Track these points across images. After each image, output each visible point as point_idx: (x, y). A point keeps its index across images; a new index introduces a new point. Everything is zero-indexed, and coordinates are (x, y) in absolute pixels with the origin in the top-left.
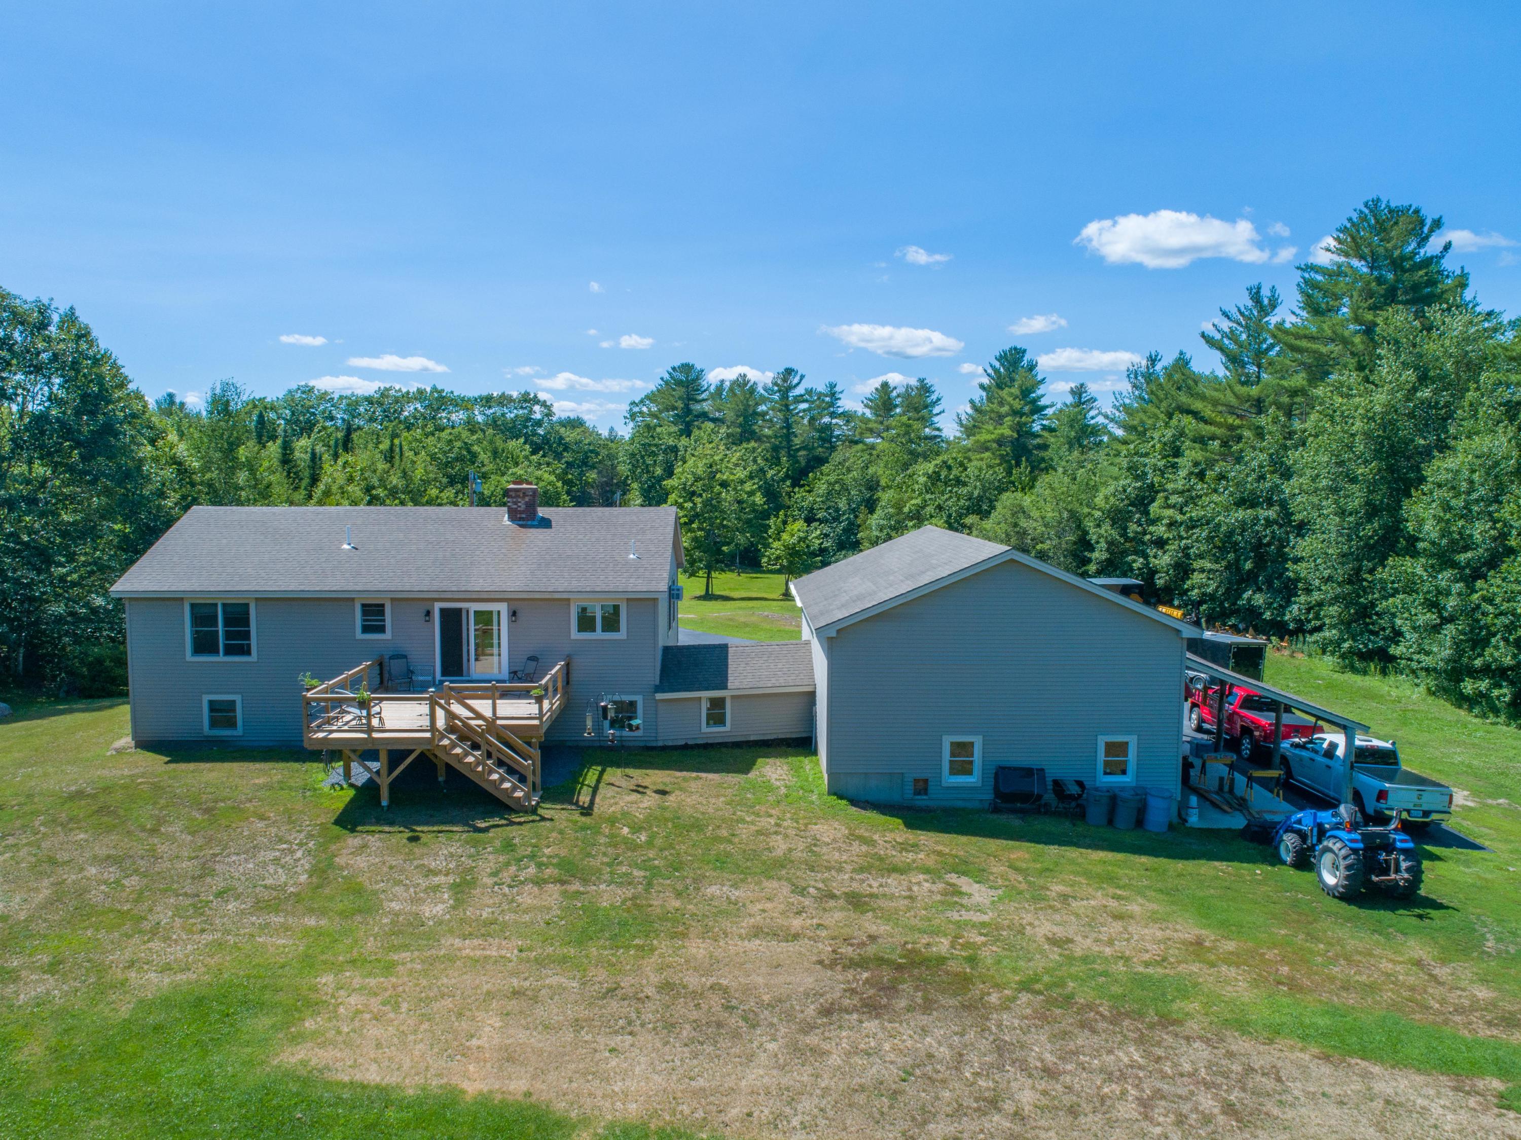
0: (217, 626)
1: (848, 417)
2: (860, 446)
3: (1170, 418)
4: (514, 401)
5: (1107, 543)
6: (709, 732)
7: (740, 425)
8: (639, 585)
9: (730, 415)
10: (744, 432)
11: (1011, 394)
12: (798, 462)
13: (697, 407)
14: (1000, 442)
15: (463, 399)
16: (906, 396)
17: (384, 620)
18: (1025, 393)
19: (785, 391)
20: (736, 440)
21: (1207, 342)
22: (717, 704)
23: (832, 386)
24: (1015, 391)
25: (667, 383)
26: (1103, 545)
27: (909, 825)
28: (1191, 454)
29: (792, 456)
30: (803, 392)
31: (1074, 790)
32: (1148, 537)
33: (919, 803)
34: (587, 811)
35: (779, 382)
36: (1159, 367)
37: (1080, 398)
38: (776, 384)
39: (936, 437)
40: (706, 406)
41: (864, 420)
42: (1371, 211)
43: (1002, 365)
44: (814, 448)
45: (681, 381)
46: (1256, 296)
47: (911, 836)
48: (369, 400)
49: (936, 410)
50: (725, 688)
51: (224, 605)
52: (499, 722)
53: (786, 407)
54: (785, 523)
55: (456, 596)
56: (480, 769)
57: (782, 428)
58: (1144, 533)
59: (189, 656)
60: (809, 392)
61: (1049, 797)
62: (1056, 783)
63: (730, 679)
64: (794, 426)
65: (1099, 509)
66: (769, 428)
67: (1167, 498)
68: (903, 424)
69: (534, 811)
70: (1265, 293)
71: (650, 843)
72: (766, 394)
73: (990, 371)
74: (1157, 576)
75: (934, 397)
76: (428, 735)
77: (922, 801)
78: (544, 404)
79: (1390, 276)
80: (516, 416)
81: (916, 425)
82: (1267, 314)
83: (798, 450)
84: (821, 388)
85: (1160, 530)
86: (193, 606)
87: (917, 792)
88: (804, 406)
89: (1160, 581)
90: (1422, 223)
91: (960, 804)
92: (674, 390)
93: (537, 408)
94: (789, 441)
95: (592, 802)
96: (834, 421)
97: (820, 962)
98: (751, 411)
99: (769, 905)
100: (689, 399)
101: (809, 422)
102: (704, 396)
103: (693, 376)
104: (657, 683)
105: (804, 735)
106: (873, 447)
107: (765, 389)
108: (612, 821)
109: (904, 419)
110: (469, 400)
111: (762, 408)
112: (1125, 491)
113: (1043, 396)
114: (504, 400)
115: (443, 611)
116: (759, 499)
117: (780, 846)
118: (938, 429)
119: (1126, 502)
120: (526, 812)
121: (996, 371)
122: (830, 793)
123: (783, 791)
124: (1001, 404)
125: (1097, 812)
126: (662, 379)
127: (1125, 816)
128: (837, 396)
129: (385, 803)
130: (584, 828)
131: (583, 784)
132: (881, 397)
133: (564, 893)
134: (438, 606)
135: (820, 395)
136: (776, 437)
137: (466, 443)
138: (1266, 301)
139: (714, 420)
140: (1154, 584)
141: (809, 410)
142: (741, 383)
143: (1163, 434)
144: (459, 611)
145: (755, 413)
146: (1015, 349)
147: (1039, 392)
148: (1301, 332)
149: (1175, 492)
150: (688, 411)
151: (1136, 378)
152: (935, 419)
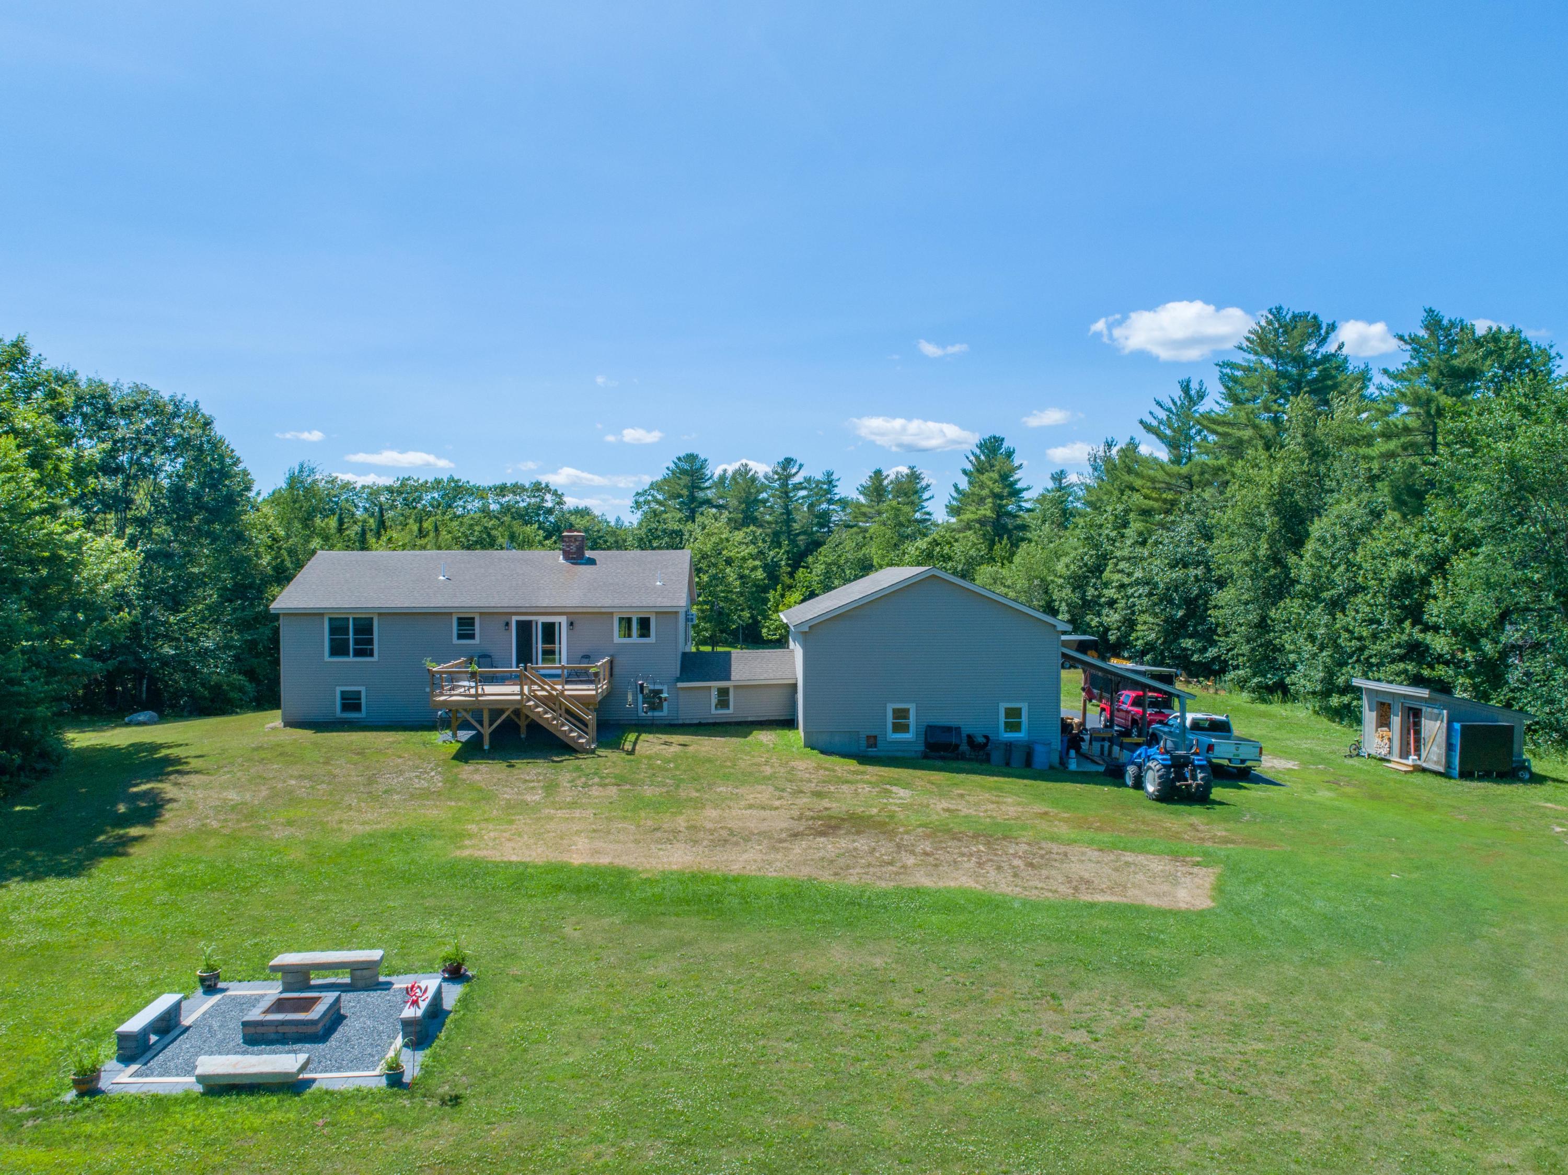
0: (348, 634)
1: (844, 503)
2: (855, 529)
3: (1122, 494)
4: (526, 490)
5: (1068, 605)
6: (716, 713)
7: (743, 511)
8: (664, 602)
9: (734, 503)
10: (746, 518)
11: (991, 479)
12: (797, 546)
13: (700, 495)
14: (982, 522)
15: (478, 489)
16: (897, 482)
17: (474, 630)
18: (1004, 477)
19: (785, 479)
20: (736, 525)
21: (1145, 428)
22: (723, 692)
23: (829, 474)
24: (995, 476)
25: (673, 473)
26: (1064, 607)
27: (861, 763)
28: (1136, 525)
29: (793, 542)
30: (802, 480)
31: (981, 740)
32: (1103, 600)
33: (870, 754)
34: (632, 752)
35: (779, 470)
36: (1114, 451)
37: (1060, 483)
38: (776, 473)
39: (925, 520)
40: (710, 494)
41: (859, 505)
42: (1275, 316)
43: (983, 452)
44: (813, 533)
45: (686, 470)
46: (1186, 388)
47: (862, 768)
48: (390, 490)
49: (926, 495)
50: (729, 679)
51: (354, 619)
52: (566, 693)
53: (785, 494)
54: (783, 596)
55: (529, 610)
56: (555, 722)
57: (782, 514)
58: (1100, 596)
59: (327, 658)
60: (808, 480)
61: (964, 747)
62: (969, 736)
63: (733, 674)
64: (794, 513)
65: (1060, 577)
66: (770, 514)
67: (1116, 565)
68: (893, 508)
69: (593, 752)
70: (1194, 386)
71: (676, 768)
72: (767, 482)
73: (972, 458)
74: (1110, 633)
75: (924, 483)
76: (519, 697)
77: (872, 751)
78: (555, 493)
79: (1294, 371)
80: (529, 504)
81: (906, 509)
82: (1195, 404)
83: (798, 534)
84: (819, 476)
85: (1111, 593)
86: (330, 619)
87: (869, 746)
88: (803, 493)
89: (1112, 637)
90: (1319, 327)
91: (899, 754)
92: (680, 479)
93: (548, 497)
94: (789, 526)
95: (634, 749)
96: (831, 507)
97: (793, 818)
98: (752, 498)
99: (759, 796)
100: (694, 487)
101: (808, 508)
102: (707, 484)
103: (698, 465)
104: (678, 675)
105: (789, 718)
106: (865, 530)
107: (766, 477)
108: (649, 758)
109: (894, 503)
110: (484, 489)
111: (764, 495)
112: (1082, 559)
113: (1019, 480)
114: (517, 489)
115: (518, 622)
116: (760, 574)
117: (768, 770)
118: (929, 514)
119: (1085, 569)
120: (587, 753)
121: (977, 458)
122: (806, 746)
123: (772, 746)
124: (982, 487)
125: (996, 756)
126: (668, 468)
127: (1018, 757)
128: (834, 483)
129: (486, 747)
130: (629, 761)
131: (625, 740)
132: (874, 484)
133: (620, 790)
134: (515, 619)
135: (818, 483)
136: (776, 523)
137: (486, 528)
138: (1193, 392)
139: (719, 507)
140: (1108, 640)
141: (808, 497)
142: (743, 472)
143: (1114, 507)
144: (530, 622)
145: (756, 501)
146: (995, 437)
147: (1016, 477)
148: (1221, 419)
149: (1123, 559)
150: (692, 498)
151: (1095, 460)
152: (925, 504)
